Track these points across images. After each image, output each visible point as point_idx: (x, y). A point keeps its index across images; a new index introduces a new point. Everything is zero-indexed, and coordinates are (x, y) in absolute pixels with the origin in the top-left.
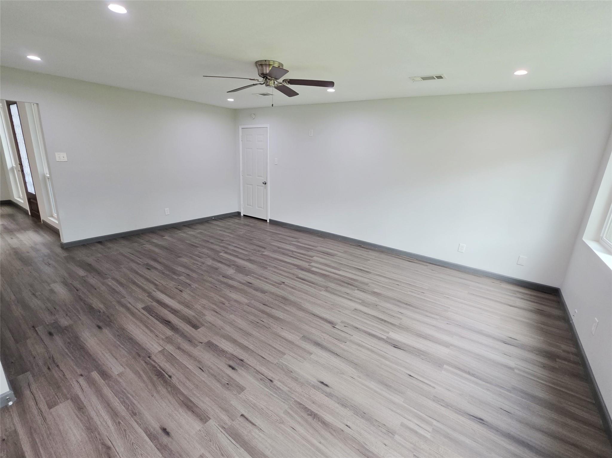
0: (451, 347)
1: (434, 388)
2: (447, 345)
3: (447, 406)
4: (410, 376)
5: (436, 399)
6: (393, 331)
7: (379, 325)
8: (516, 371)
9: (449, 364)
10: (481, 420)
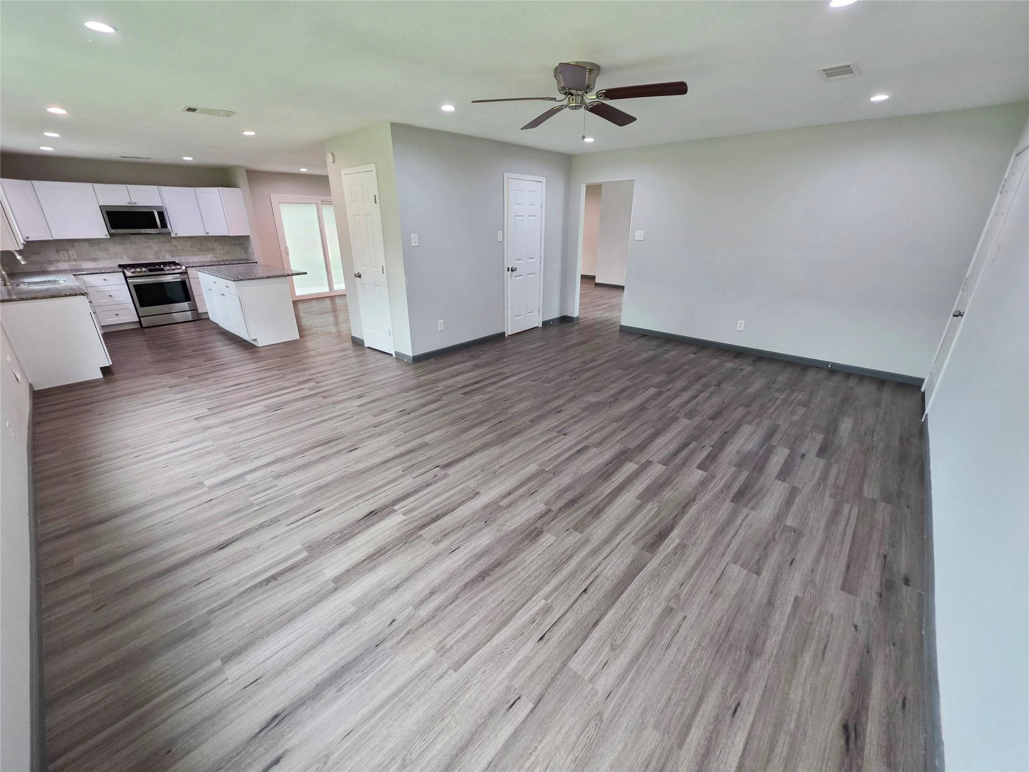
0: (332, 585)
1: (288, 525)
2: (340, 582)
3: (261, 526)
4: (319, 511)
5: (276, 520)
6: (406, 522)
7: (427, 510)
8: (217, 664)
9: (304, 562)
10: (222, 547)
